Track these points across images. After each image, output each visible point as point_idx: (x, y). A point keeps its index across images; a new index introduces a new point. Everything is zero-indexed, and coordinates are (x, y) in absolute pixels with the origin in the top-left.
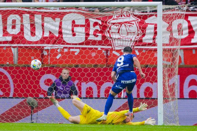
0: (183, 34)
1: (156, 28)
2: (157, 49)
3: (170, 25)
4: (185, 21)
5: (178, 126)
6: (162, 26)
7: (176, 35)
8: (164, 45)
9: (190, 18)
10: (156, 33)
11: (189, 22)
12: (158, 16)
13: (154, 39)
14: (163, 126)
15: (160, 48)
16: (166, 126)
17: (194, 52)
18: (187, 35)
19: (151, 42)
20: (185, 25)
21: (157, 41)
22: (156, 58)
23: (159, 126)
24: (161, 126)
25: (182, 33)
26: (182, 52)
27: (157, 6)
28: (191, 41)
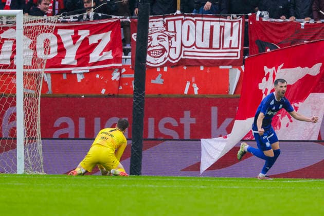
0: (51, 53)
1: (14, 47)
2: (15, 72)
3: (34, 42)
4: (54, 35)
5: (43, 176)
6: (23, 43)
7: (41, 54)
8: (25, 67)
9: (60, 32)
10: (14, 52)
11: (59, 37)
12: (17, 28)
13: (12, 59)
14: (24, 175)
15: (19, 72)
16: (27, 175)
17: (65, 77)
18: (56, 54)
19: (8, 63)
20: (54, 41)
21: (16, 62)
22: (14, 85)
23: (19, 175)
24: (21, 175)
25: (49, 52)
26: (49, 76)
27: (15, 16)
28: (61, 61)
